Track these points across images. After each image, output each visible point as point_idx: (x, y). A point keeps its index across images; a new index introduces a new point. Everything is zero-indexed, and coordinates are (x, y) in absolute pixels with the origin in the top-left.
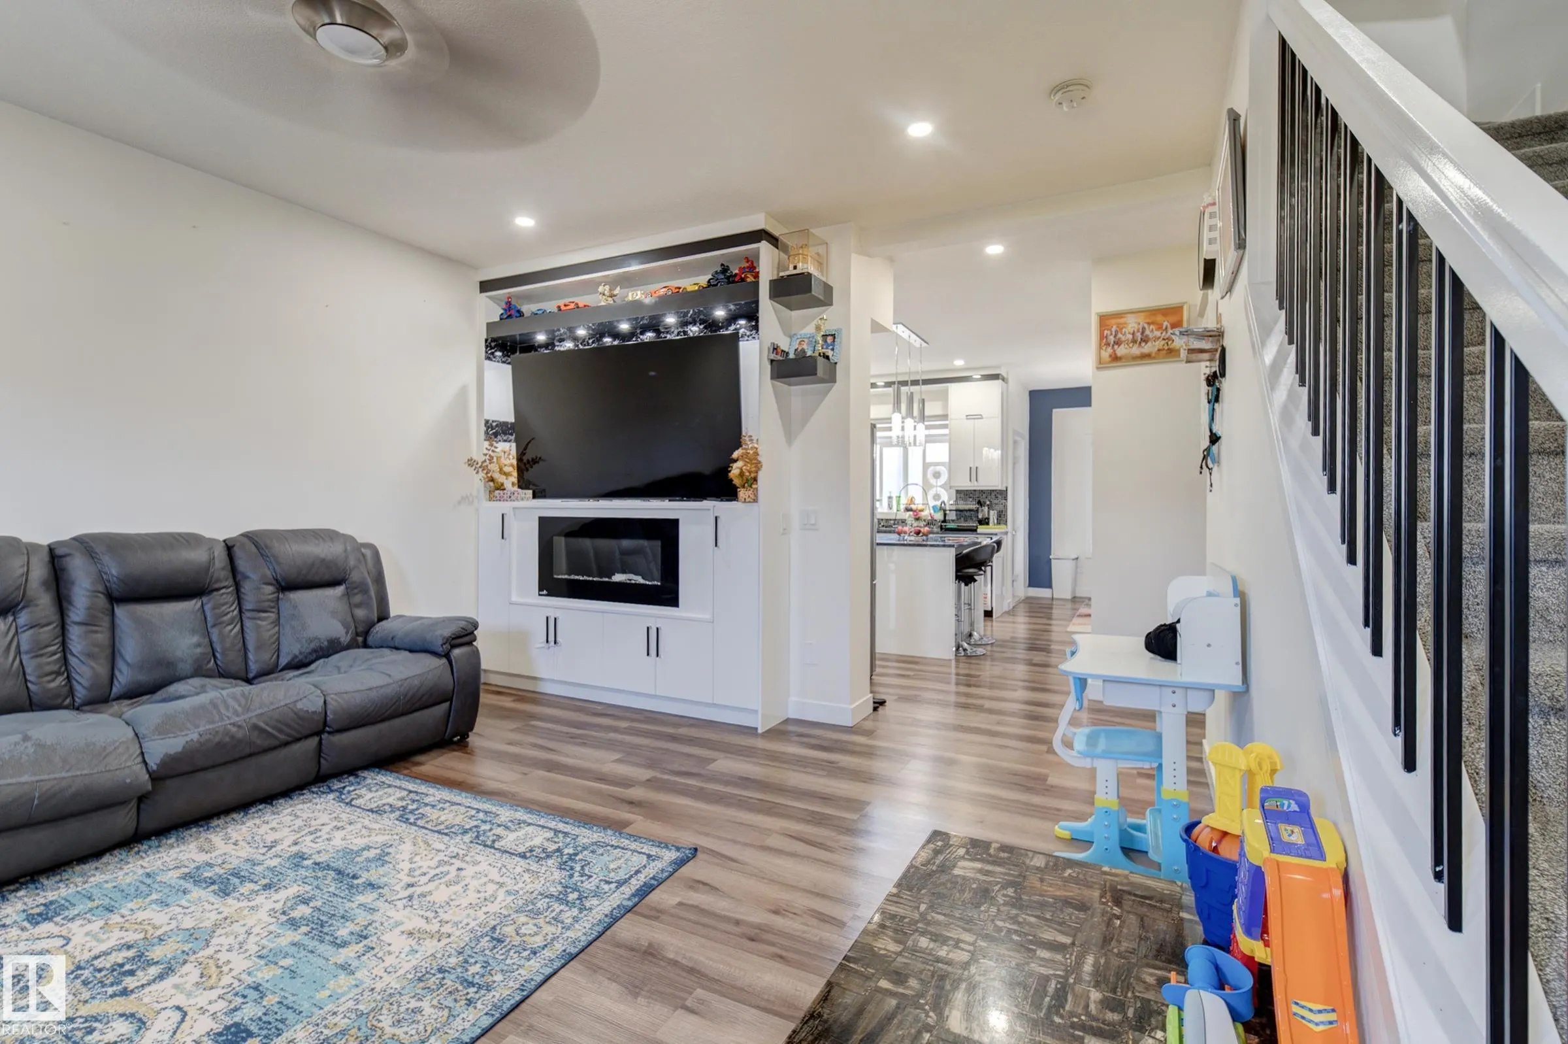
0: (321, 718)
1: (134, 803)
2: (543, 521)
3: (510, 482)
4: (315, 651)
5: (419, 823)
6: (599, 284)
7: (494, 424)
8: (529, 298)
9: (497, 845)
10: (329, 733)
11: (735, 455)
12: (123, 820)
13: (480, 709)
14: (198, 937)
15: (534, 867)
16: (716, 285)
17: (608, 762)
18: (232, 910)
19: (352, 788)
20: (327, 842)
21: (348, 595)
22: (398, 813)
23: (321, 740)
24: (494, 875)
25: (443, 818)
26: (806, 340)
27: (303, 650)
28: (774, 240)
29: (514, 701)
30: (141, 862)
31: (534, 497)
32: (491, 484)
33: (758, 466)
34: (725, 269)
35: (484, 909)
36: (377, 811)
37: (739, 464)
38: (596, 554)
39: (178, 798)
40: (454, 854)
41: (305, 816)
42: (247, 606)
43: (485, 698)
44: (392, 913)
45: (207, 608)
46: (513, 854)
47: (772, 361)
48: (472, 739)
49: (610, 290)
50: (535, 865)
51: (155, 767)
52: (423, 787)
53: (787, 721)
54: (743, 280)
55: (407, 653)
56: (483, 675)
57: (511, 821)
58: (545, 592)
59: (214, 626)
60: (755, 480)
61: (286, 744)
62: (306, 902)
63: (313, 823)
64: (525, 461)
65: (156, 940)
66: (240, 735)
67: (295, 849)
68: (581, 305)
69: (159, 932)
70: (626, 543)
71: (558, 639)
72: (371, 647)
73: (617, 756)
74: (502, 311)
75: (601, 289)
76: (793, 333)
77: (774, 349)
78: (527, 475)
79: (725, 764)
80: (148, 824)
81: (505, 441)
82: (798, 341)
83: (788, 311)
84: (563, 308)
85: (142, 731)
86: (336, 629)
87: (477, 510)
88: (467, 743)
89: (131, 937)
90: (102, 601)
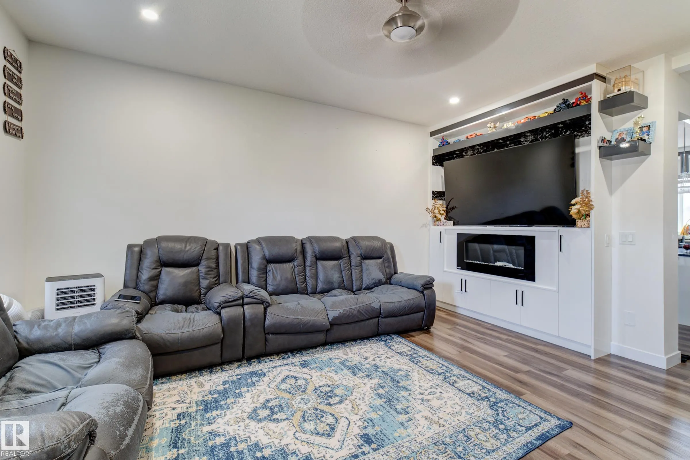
0: (379, 311)
1: (325, 331)
2: (459, 235)
3: (442, 218)
4: (374, 284)
5: (418, 364)
6: (488, 123)
7: (436, 193)
8: (451, 136)
9: (455, 385)
10: (382, 317)
11: (573, 202)
12: (321, 337)
13: (436, 317)
14: (349, 390)
15: (477, 403)
16: (560, 111)
17: (500, 355)
18: (358, 382)
19: (389, 341)
20: (385, 363)
21: (384, 262)
22: (409, 357)
23: (379, 320)
24: (457, 400)
25: (428, 365)
26: (625, 132)
27: (370, 283)
28: (603, 79)
29: (446, 315)
30: (327, 353)
31: (454, 224)
32: (435, 219)
33: (590, 207)
34: (565, 101)
35: (457, 418)
36: (400, 354)
37: (578, 206)
38: (481, 250)
39: (337, 332)
40: (437, 384)
41: (375, 349)
42: (353, 264)
43: (437, 313)
44: (415, 404)
45: (341, 264)
46: (465, 393)
47: (600, 147)
48: (432, 329)
49: (494, 125)
50: (476, 401)
51: (331, 320)
52: (417, 347)
53: (610, 355)
54: (578, 105)
55: (407, 288)
56: (437, 302)
57: (459, 375)
58: (460, 268)
59: (343, 271)
60: (588, 215)
61: (368, 319)
62: (382, 387)
63: (379, 353)
64: (449, 208)
65: (336, 386)
66: (355, 313)
67: (374, 362)
68: (478, 134)
69: (336, 383)
70: (496, 247)
71: (467, 290)
72: (392, 285)
73: (507, 354)
74: (440, 143)
75: (489, 125)
76: (614, 129)
77: (602, 140)
78: (449, 215)
79: (572, 373)
80: (329, 340)
81: (440, 200)
82: (618, 134)
83: (611, 117)
84: (469, 137)
85: (327, 307)
86: (380, 276)
87: (429, 230)
88: (430, 331)
89: (330, 383)
90: (314, 259)
